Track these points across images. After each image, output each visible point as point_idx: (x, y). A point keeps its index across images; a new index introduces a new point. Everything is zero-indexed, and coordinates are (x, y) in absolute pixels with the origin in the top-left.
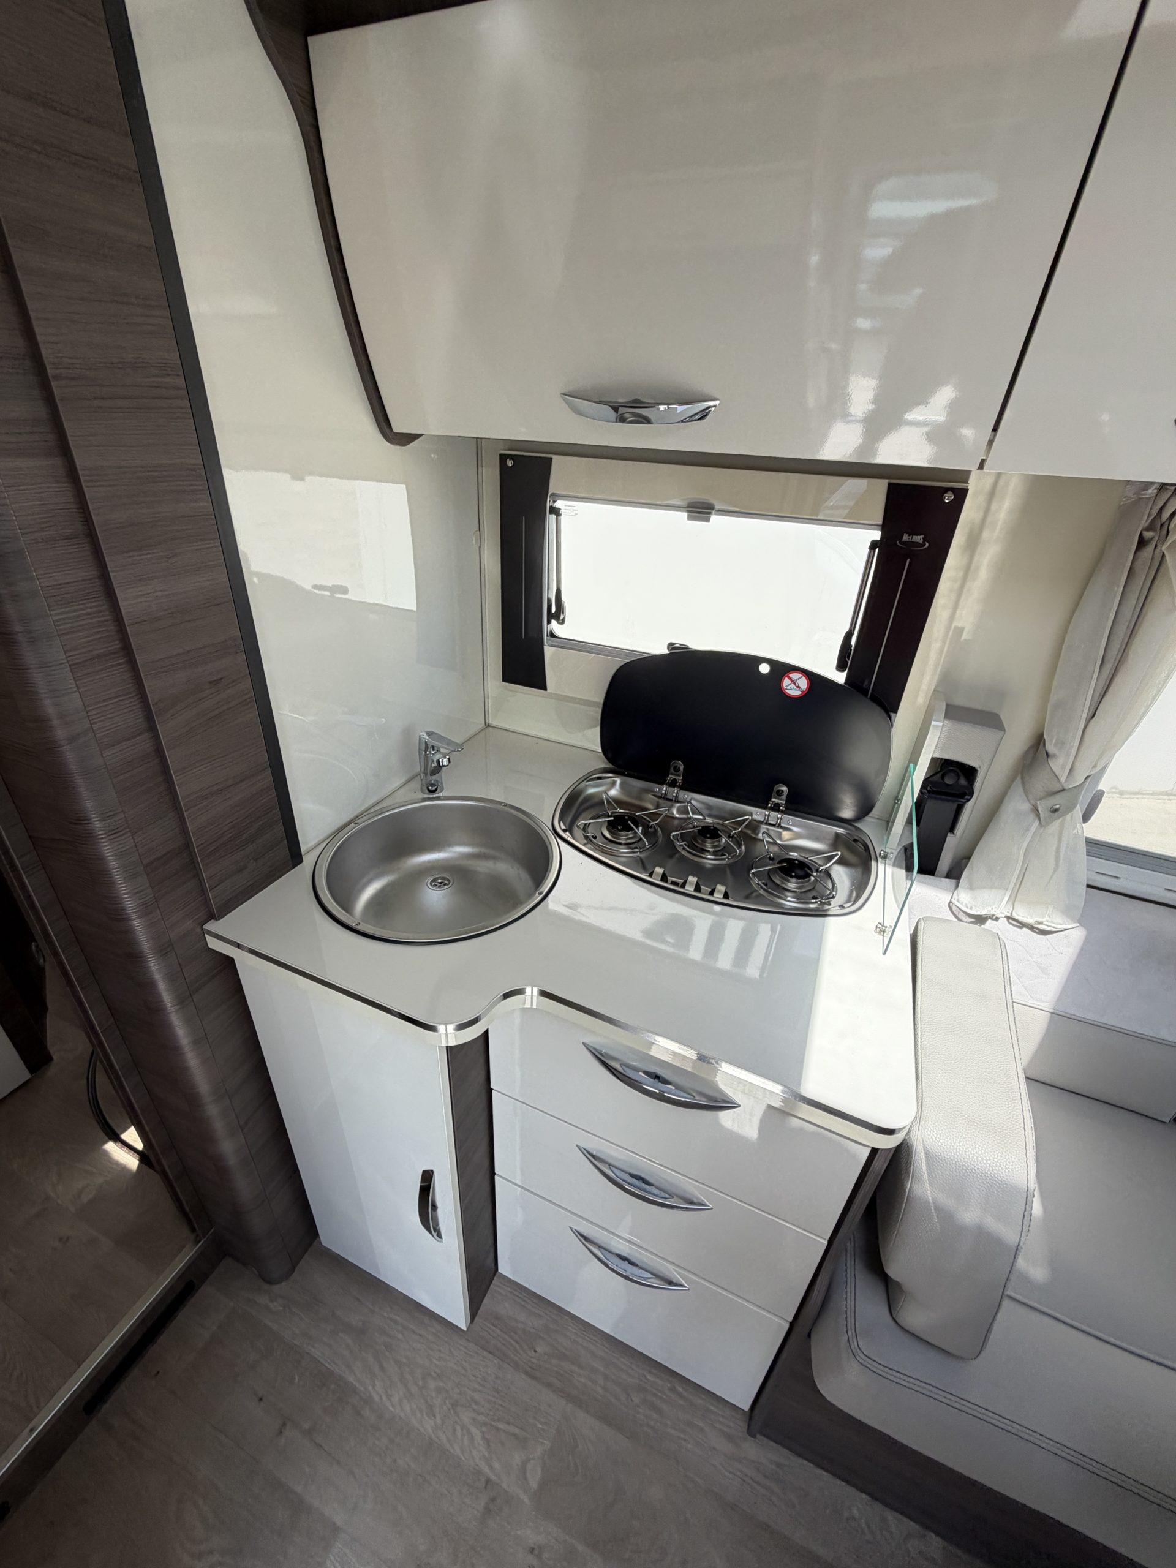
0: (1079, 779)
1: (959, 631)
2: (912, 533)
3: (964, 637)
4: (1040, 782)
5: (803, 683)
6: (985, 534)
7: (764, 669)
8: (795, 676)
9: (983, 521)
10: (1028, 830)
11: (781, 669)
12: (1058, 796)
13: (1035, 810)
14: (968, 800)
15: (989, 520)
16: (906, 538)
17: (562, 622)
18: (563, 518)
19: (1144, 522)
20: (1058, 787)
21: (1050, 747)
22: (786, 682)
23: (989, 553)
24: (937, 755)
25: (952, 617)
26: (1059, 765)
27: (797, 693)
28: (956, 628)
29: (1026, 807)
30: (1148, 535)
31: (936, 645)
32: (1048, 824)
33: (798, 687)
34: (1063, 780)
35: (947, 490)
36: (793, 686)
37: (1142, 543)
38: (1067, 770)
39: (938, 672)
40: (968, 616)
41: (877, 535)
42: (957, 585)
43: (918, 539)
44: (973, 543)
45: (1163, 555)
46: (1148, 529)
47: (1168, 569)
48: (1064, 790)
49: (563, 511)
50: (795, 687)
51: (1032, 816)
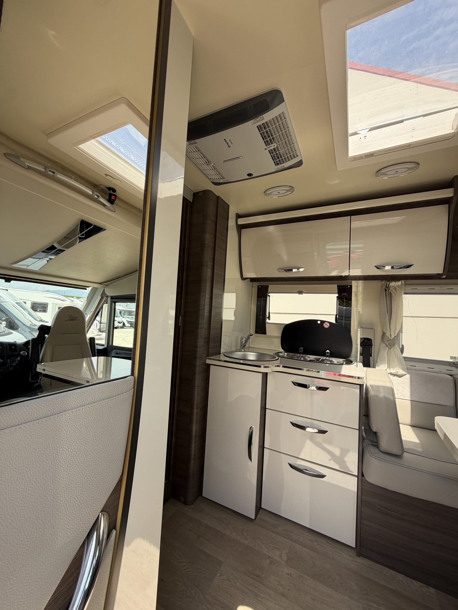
0: (393, 337)
1: (359, 312)
2: (344, 293)
3: (361, 313)
4: (385, 339)
5: (328, 325)
6: (358, 293)
7: (319, 322)
8: (326, 323)
9: (357, 291)
10: (386, 349)
11: (323, 322)
12: (390, 341)
13: (387, 345)
14: (372, 346)
15: (358, 290)
16: (343, 294)
17: (269, 319)
18: (270, 297)
19: (384, 287)
20: (389, 339)
21: (385, 332)
22: (324, 325)
23: (360, 297)
24: (362, 337)
25: (357, 309)
26: (388, 334)
27: (327, 327)
28: (359, 311)
29: (384, 345)
30: (386, 289)
31: (355, 315)
32: (391, 348)
33: (327, 325)
34: (389, 337)
35: (348, 285)
36: (326, 325)
37: (386, 290)
38: (390, 335)
39: (358, 321)
40: (360, 309)
41: (337, 295)
42: (356, 303)
43: (345, 294)
44: (356, 295)
45: (391, 292)
46: (386, 288)
47: (393, 295)
48: (390, 340)
49: (270, 296)
50: (326, 326)
51: (386, 347)
